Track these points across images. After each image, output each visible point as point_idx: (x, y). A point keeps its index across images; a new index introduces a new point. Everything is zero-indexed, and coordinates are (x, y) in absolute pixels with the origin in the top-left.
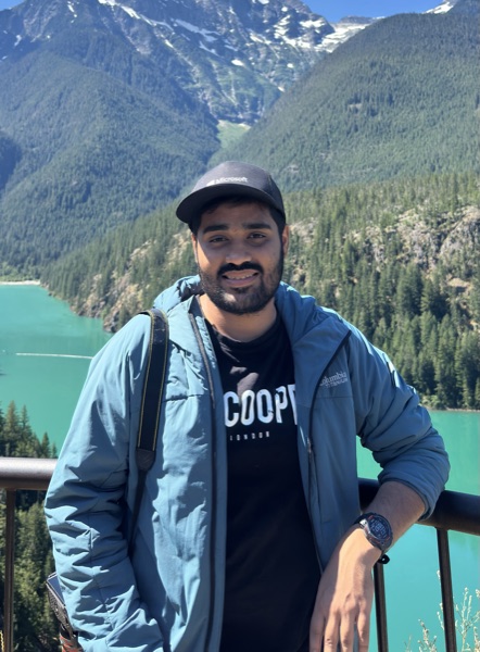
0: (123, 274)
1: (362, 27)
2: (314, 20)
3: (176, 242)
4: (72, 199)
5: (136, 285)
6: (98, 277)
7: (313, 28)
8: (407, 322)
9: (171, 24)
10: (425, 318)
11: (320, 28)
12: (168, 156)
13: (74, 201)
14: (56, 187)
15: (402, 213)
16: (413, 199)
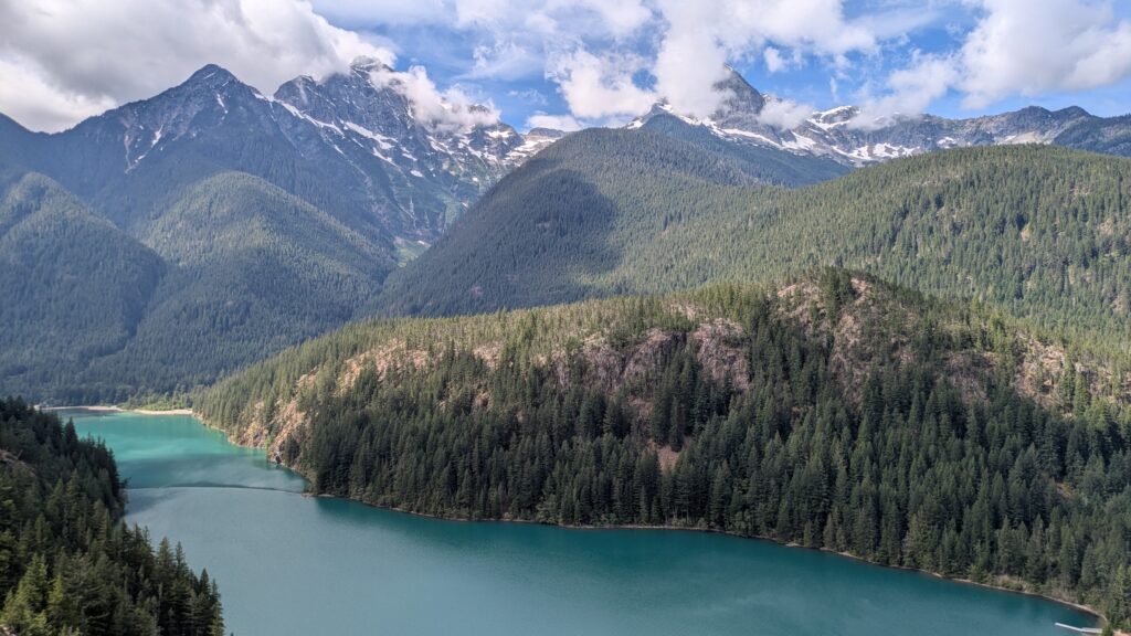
0: (289, 401)
1: (553, 141)
2: (501, 131)
3: (348, 367)
4: (227, 321)
5: (304, 414)
6: (260, 405)
7: (500, 138)
8: (589, 443)
9: (342, 127)
10: (606, 439)
11: (507, 139)
12: (338, 275)
13: (230, 323)
14: (209, 307)
15: (588, 336)
16: (600, 322)
